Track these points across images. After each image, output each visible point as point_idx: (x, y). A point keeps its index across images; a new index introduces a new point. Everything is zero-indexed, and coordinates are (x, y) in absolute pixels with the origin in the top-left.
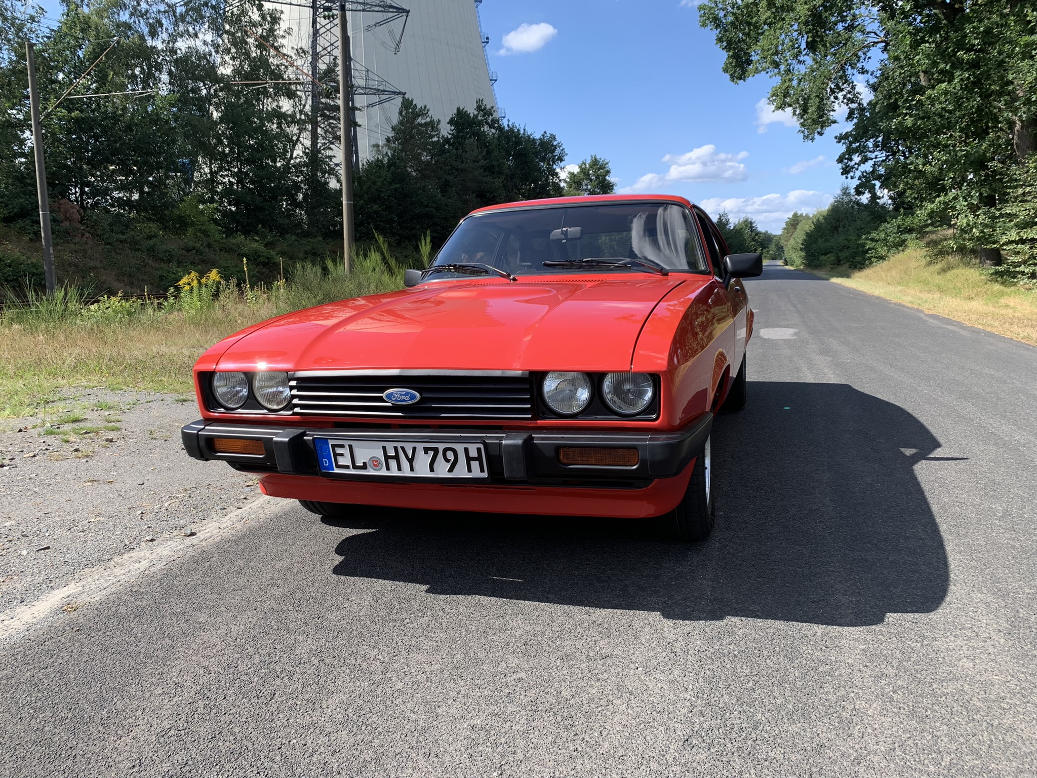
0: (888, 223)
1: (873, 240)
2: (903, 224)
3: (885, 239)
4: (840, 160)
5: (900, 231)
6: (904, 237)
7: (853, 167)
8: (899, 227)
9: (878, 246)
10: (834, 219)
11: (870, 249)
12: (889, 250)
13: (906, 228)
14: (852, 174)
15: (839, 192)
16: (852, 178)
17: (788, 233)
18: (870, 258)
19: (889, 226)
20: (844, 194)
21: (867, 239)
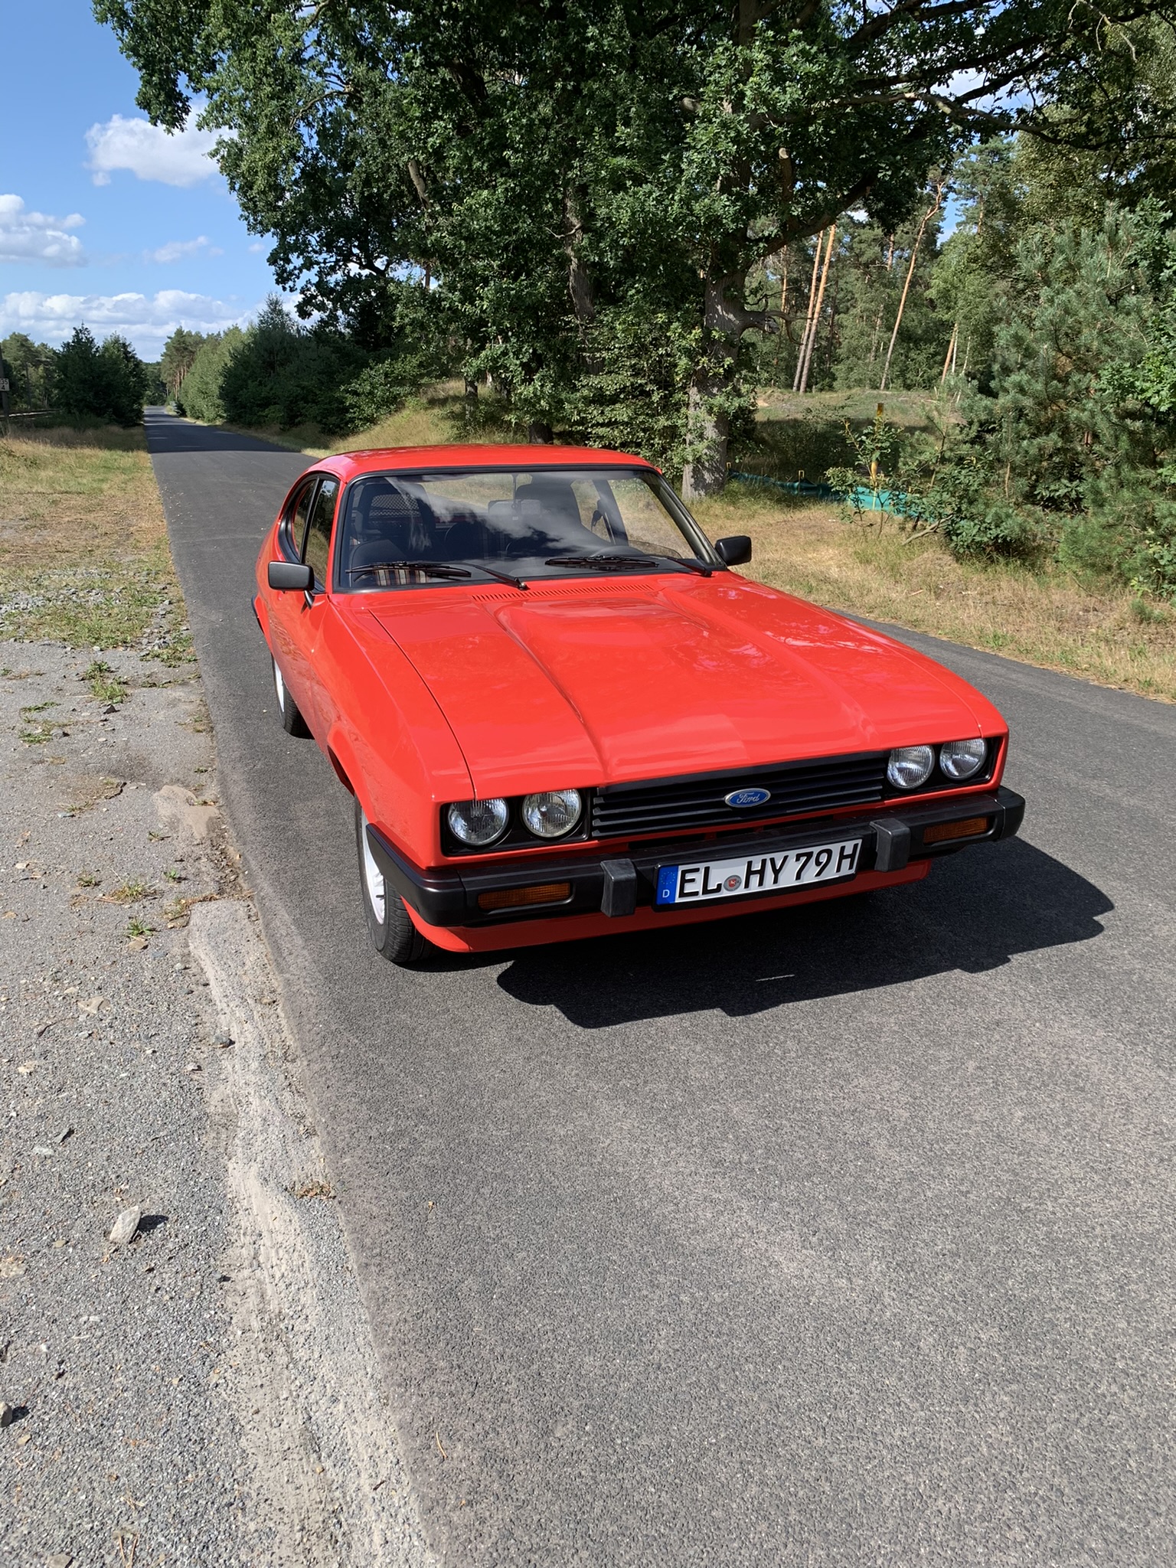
0: (371, 369)
1: (355, 393)
2: (392, 372)
3: (371, 393)
4: (273, 260)
5: (389, 382)
6: (397, 390)
7: (291, 273)
8: (386, 375)
9: (362, 401)
10: (266, 350)
11: (352, 406)
12: (378, 408)
13: (396, 378)
14: (291, 283)
15: (264, 308)
16: (292, 290)
17: (171, 363)
18: (352, 420)
19: (373, 372)
20: (274, 310)
21: (347, 391)
